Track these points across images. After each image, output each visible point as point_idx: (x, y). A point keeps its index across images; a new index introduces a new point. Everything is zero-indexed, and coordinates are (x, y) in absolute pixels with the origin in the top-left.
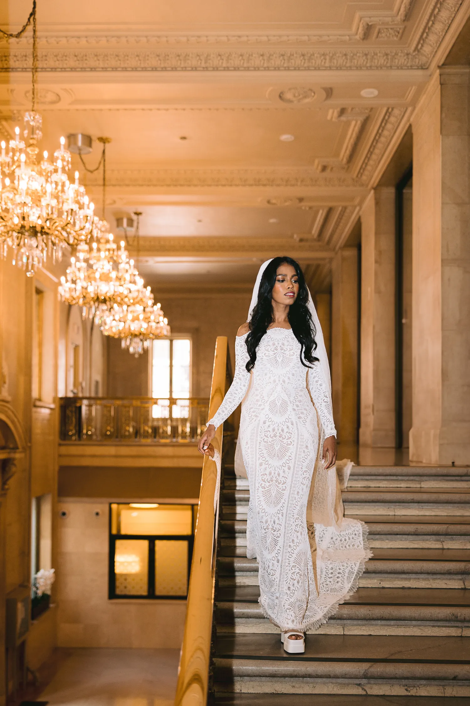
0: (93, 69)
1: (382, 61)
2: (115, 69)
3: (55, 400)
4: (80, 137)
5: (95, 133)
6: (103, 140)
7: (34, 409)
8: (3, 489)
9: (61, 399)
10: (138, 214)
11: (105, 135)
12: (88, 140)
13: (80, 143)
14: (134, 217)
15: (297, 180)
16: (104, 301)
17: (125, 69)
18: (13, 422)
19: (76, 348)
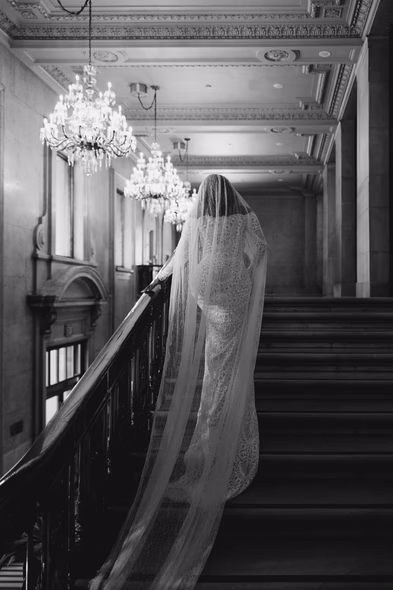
0: (138, 38)
1: (331, 33)
2: (152, 38)
3: (133, 267)
4: (138, 86)
5: (149, 83)
6: (155, 88)
7: (116, 273)
8: (91, 325)
9: (139, 266)
10: (187, 140)
11: (156, 84)
12: (144, 88)
13: (138, 90)
14: (185, 142)
15: (289, 115)
16: (156, 197)
17: (159, 38)
18: (97, 280)
19: (151, 233)
